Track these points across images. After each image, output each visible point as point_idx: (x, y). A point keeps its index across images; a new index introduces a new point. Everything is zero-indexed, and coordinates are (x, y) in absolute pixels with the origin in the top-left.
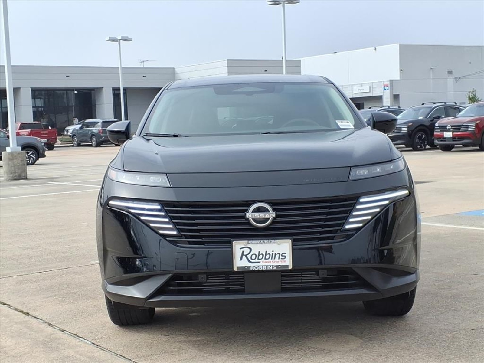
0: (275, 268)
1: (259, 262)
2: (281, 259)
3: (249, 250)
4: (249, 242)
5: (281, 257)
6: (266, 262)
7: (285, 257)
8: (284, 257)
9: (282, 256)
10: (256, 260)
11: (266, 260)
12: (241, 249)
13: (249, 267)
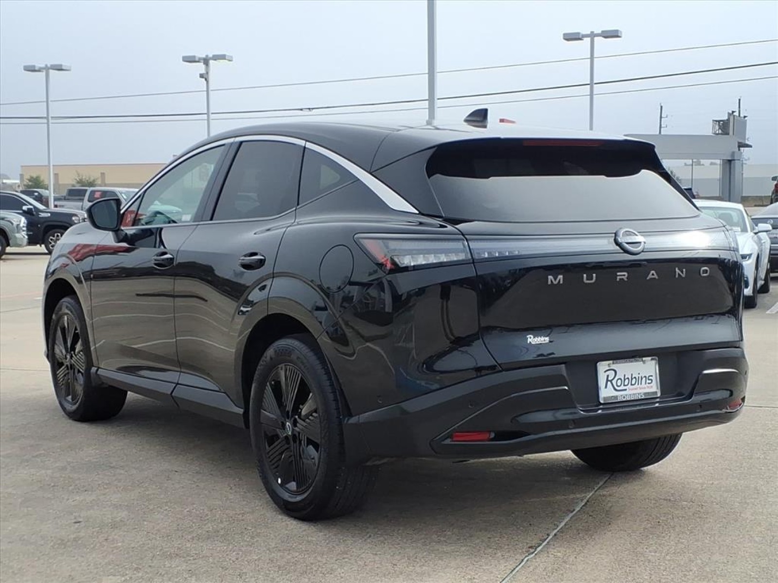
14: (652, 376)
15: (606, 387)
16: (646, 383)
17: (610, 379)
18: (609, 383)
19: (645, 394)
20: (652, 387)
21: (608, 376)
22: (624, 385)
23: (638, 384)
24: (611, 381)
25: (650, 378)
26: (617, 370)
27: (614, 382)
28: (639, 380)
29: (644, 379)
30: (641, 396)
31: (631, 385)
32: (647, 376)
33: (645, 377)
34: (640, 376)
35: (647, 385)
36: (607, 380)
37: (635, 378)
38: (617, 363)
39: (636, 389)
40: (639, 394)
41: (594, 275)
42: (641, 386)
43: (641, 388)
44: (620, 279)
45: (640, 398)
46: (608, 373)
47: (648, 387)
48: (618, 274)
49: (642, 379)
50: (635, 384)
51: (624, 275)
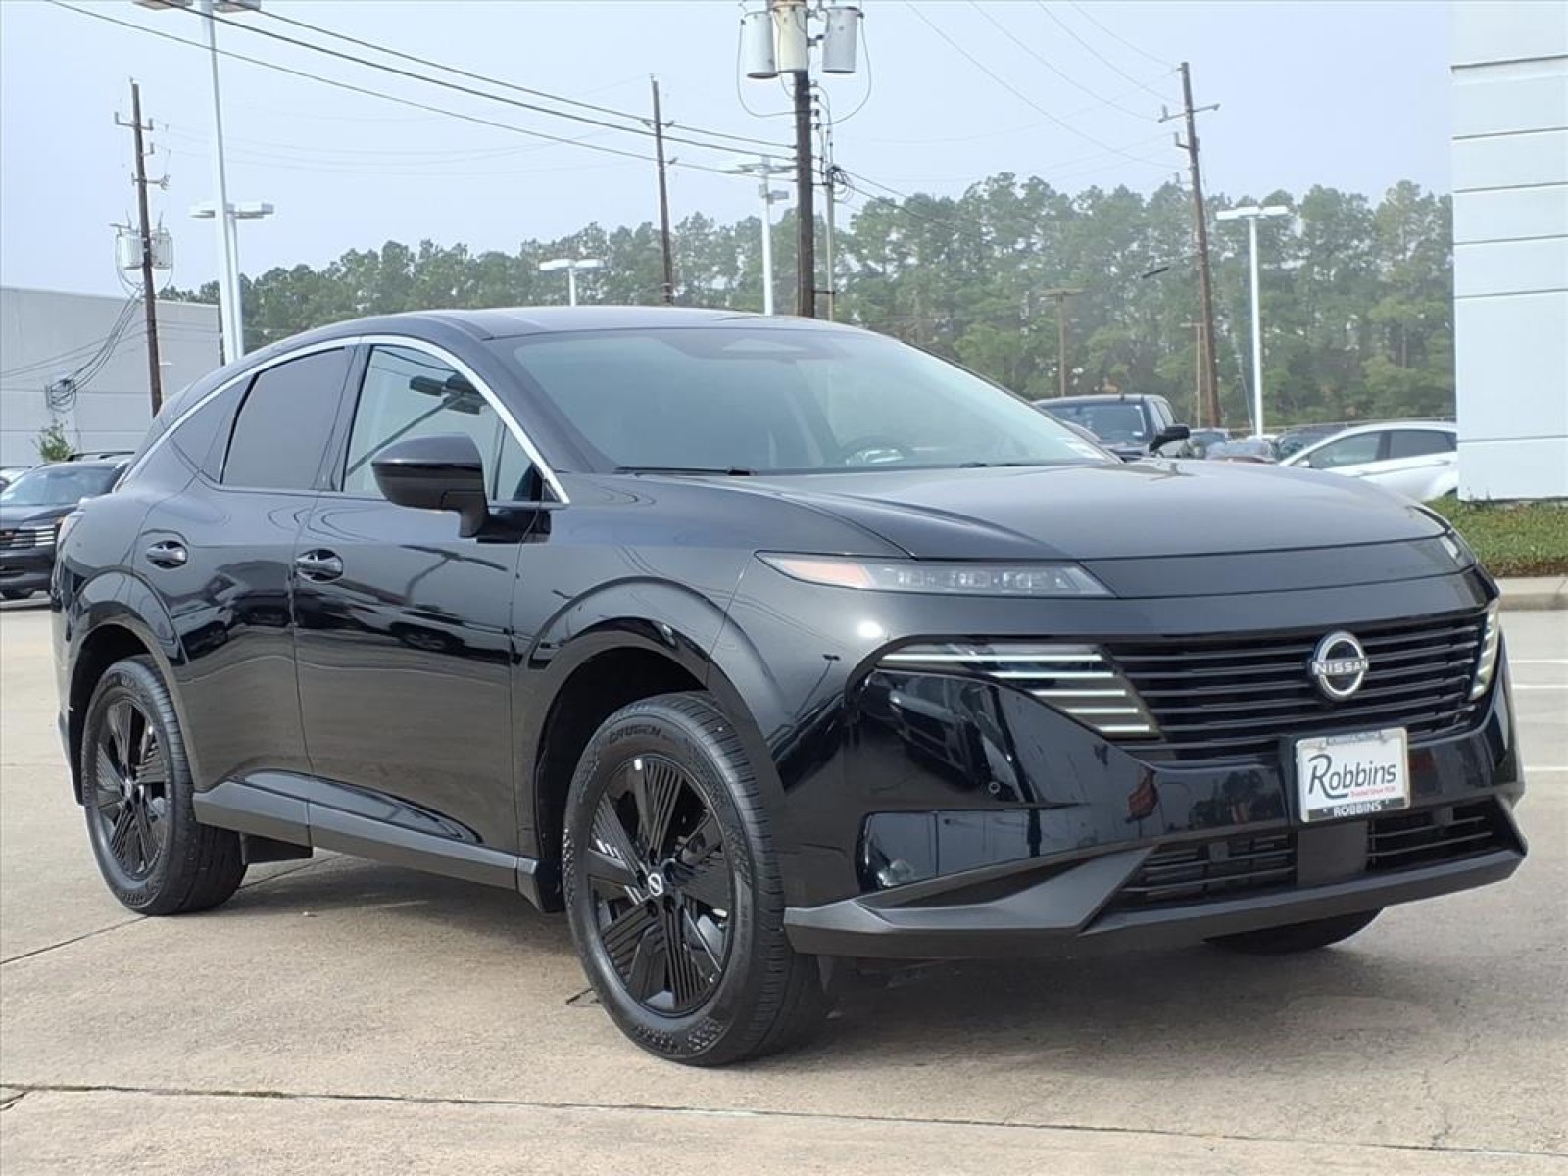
0: (1379, 808)
1: (1345, 796)
2: (1389, 781)
3: (1324, 761)
4: (1331, 739)
5: (1388, 777)
6: (1359, 794)
7: (1394, 775)
8: (1390, 778)
9: (1389, 774)
10: (1340, 791)
11: (1359, 789)
12: (1311, 760)
13: (1331, 810)
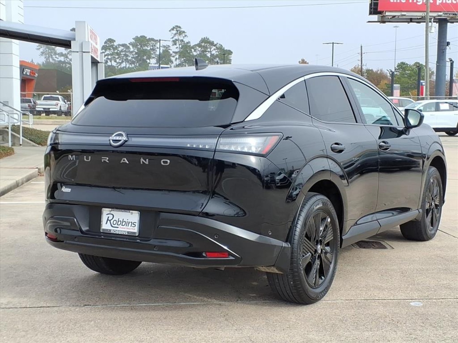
14: (136, 223)
15: (106, 223)
16: (131, 226)
17: (109, 219)
18: (109, 221)
19: (128, 232)
20: (134, 229)
21: (108, 217)
22: (118, 225)
23: (126, 226)
24: (110, 221)
25: (134, 223)
26: (114, 215)
27: (112, 221)
28: (127, 224)
29: (130, 224)
30: (125, 233)
31: (122, 225)
32: (133, 222)
33: (131, 222)
34: (128, 221)
35: (132, 227)
36: (108, 220)
37: (125, 222)
38: (113, 211)
39: (125, 228)
40: (124, 231)
41: (90, 157)
42: (128, 227)
43: (127, 229)
44: (104, 161)
45: (124, 233)
46: (108, 215)
47: (132, 229)
48: (103, 158)
49: (129, 223)
50: (124, 225)
51: (106, 159)
